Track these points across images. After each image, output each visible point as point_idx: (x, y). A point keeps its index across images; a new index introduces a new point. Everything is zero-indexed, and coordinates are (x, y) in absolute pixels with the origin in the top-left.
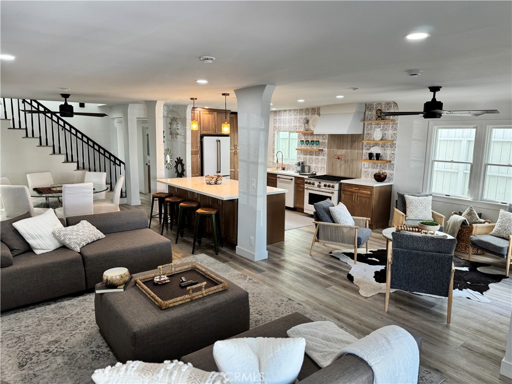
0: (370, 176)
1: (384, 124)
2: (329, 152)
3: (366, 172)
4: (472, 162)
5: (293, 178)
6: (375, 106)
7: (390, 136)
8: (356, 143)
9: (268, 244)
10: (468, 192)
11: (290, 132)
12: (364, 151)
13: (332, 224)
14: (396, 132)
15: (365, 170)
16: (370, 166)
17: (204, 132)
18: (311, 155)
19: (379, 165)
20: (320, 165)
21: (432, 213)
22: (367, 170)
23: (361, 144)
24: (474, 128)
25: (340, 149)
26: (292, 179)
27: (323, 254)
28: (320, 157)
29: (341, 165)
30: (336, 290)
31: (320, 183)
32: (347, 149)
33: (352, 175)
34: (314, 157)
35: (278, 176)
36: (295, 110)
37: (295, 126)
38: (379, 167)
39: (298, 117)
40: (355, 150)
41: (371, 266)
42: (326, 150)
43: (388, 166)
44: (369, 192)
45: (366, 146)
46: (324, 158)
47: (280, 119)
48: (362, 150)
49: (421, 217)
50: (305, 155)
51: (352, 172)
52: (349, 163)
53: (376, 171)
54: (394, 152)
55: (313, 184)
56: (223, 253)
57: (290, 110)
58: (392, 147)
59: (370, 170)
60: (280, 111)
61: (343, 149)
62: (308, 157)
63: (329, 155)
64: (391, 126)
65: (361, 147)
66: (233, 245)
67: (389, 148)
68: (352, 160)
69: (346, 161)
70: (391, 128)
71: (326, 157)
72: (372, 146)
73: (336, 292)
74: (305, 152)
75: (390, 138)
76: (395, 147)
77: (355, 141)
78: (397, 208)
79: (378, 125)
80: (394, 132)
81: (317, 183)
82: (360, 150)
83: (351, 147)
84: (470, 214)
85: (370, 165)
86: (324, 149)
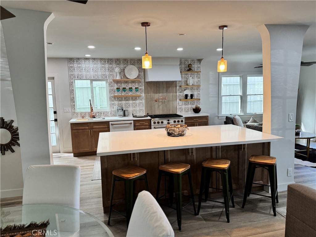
0: (183, 110)
2: (146, 97)
3: (180, 108)
5: (132, 122)
7: (196, 82)
8: (171, 88)
11: (92, 81)
12: (178, 94)
16: (183, 104)
18: (127, 100)
19: (190, 102)
20: (138, 108)
23: (175, 89)
24: (239, 76)
25: (157, 93)
28: (138, 102)
29: (159, 106)
31: (168, 120)
32: (163, 93)
33: (169, 112)
34: (131, 102)
35: (110, 123)
38: (190, 104)
40: (170, 93)
42: (143, 95)
43: (196, 102)
45: (179, 90)
46: (140, 101)
48: (176, 93)
51: (169, 110)
52: (166, 103)
53: (194, 107)
54: (199, 93)
55: (162, 122)
58: (198, 90)
59: (184, 107)
61: (159, 93)
62: (124, 102)
63: (146, 99)
67: (196, 90)
68: (169, 101)
69: (163, 103)
70: (196, 77)
71: (144, 101)
72: (183, 89)
75: (196, 84)
80: (198, 80)
82: (174, 93)
83: (167, 91)
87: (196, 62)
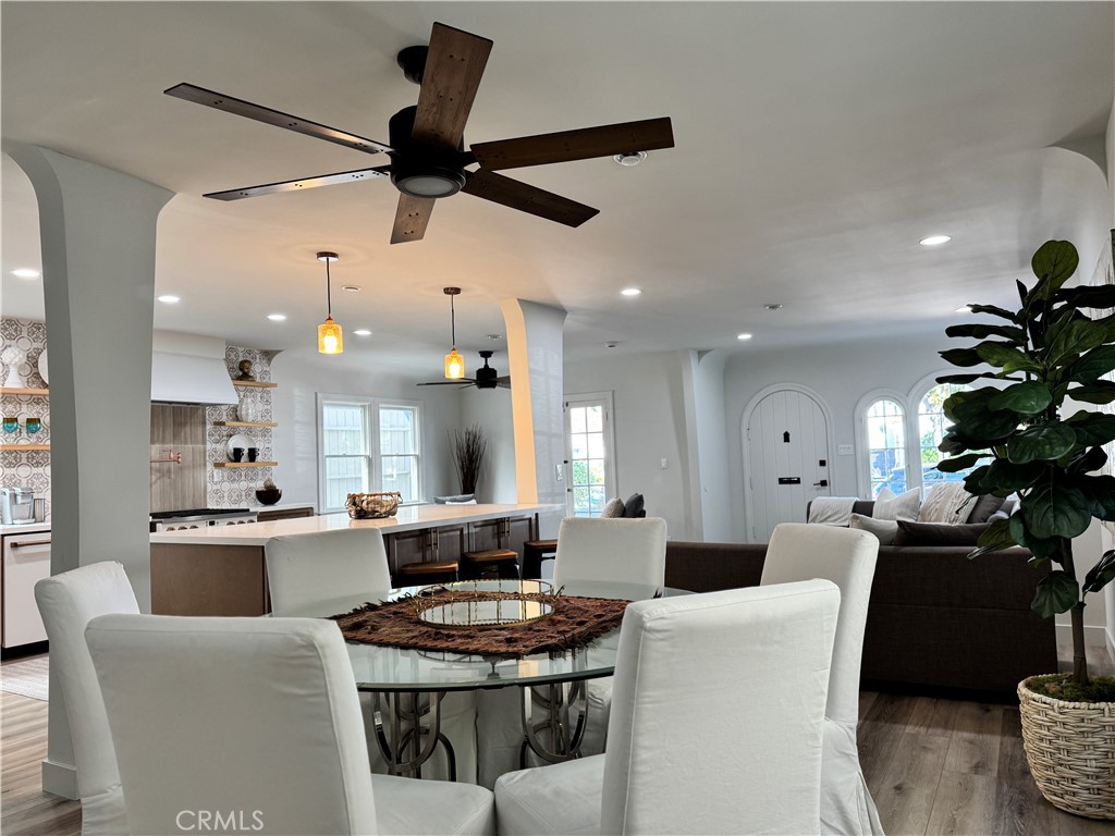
0: (226, 499)
3: (216, 492)
7: (259, 415)
8: (188, 429)
12: (209, 446)
14: (269, 407)
15: (215, 487)
19: (243, 473)
23: (199, 429)
31: (212, 523)
33: (183, 504)
38: (243, 478)
40: (186, 443)
43: (260, 473)
45: (212, 436)
48: (204, 443)
51: (184, 498)
52: (172, 476)
54: (269, 445)
58: (265, 436)
59: (226, 486)
64: (259, 395)
65: (200, 437)
67: (260, 438)
70: (259, 399)
72: (225, 433)
75: (260, 418)
76: (271, 436)
80: (266, 407)
81: (203, 527)
83: (176, 437)
85: (225, 474)
87: (258, 356)
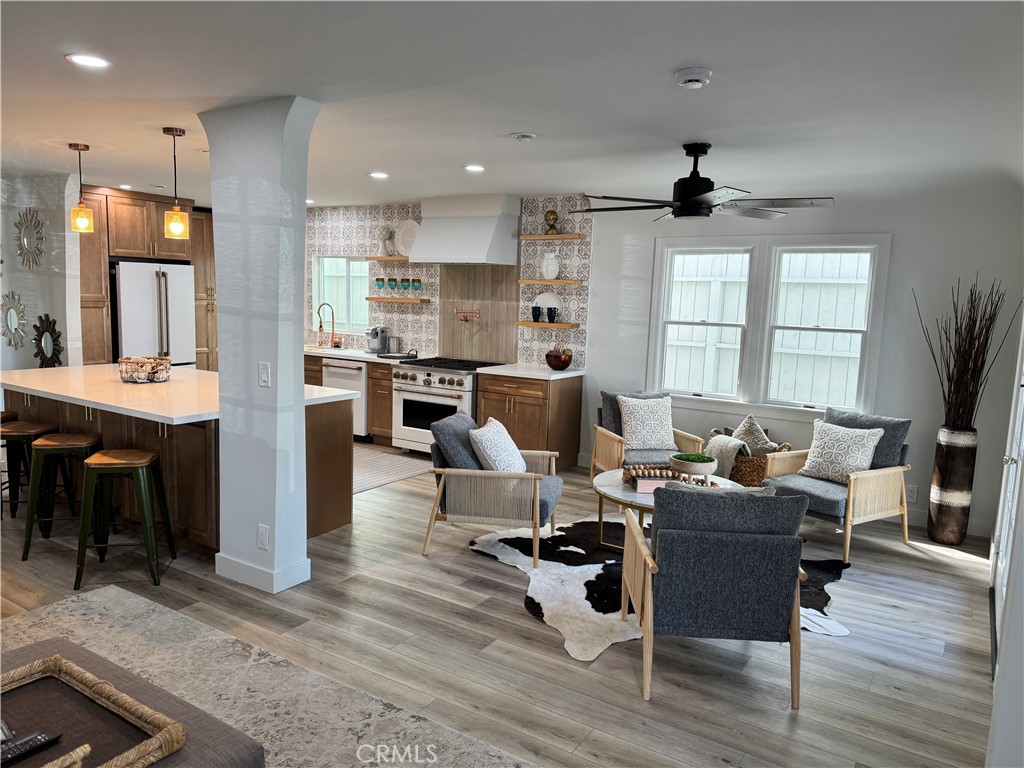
0: (535, 357)
1: (563, 244)
2: (443, 306)
3: (526, 349)
4: (744, 323)
5: (363, 365)
6: (541, 205)
7: (575, 270)
8: (504, 286)
9: (310, 536)
10: (739, 386)
11: (350, 259)
12: (522, 304)
13: (479, 472)
14: (587, 261)
15: (525, 344)
16: (536, 337)
17: (121, 251)
18: (403, 312)
19: (554, 334)
20: (423, 337)
21: (674, 433)
22: (528, 344)
23: (514, 287)
24: (746, 251)
25: (468, 299)
26: (360, 369)
27: (455, 548)
28: (424, 318)
29: (472, 335)
30: (509, 652)
31: (429, 375)
32: (483, 298)
33: (497, 356)
34: (410, 317)
35: (325, 361)
36: (359, 208)
37: (362, 246)
38: (554, 338)
39: (368, 223)
40: (502, 300)
41: (571, 568)
42: (436, 300)
43: (572, 335)
44: (540, 393)
45: (526, 293)
46: (431, 318)
47: (323, 228)
48: (518, 300)
49: (653, 443)
50: (389, 312)
51: (498, 351)
53: (551, 346)
54: (584, 306)
55: (414, 378)
56: (177, 576)
57: (347, 208)
58: (580, 295)
59: (536, 345)
60: (322, 209)
61: (475, 299)
62: (396, 316)
63: (444, 311)
64: (576, 248)
65: (514, 293)
66: (207, 552)
67: (574, 297)
68: (497, 324)
69: (483, 327)
70: (576, 253)
71: (437, 318)
72: (537, 291)
73: (509, 658)
74: (388, 306)
75: (575, 275)
76: (587, 295)
77: (502, 282)
78: (601, 425)
79: (549, 247)
80: (584, 261)
81: (421, 377)
82: (511, 300)
84: (750, 431)
85: (536, 333)
86: (432, 300)
87: (579, 203)
